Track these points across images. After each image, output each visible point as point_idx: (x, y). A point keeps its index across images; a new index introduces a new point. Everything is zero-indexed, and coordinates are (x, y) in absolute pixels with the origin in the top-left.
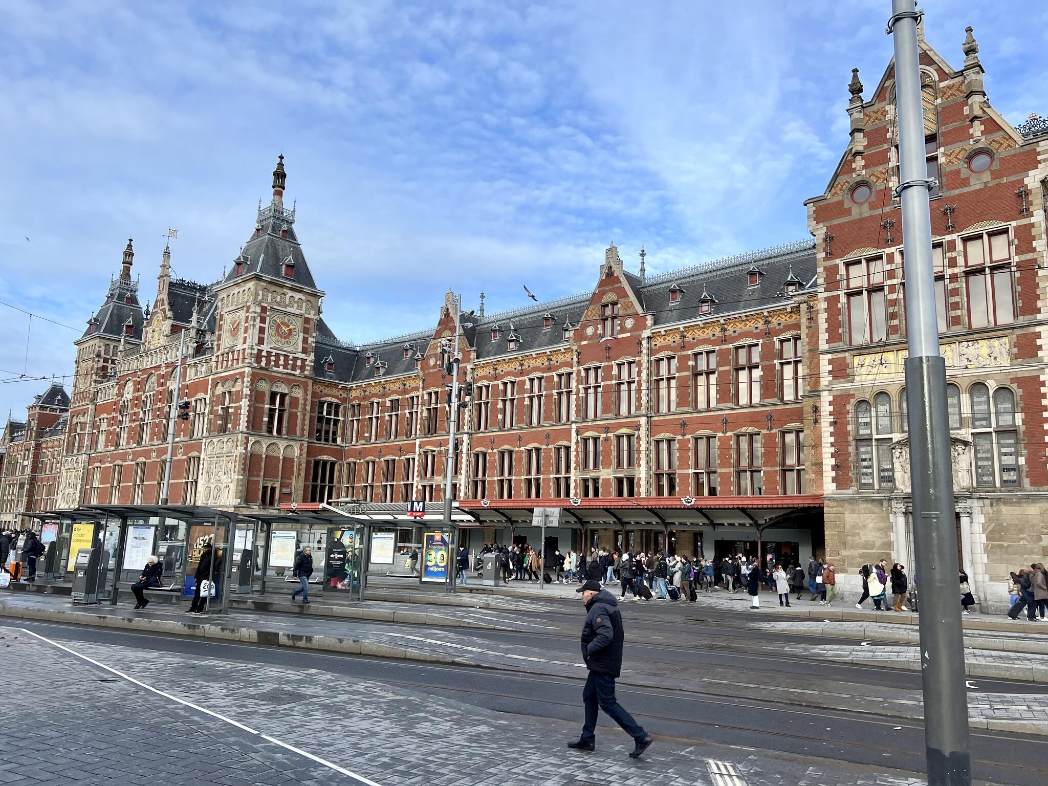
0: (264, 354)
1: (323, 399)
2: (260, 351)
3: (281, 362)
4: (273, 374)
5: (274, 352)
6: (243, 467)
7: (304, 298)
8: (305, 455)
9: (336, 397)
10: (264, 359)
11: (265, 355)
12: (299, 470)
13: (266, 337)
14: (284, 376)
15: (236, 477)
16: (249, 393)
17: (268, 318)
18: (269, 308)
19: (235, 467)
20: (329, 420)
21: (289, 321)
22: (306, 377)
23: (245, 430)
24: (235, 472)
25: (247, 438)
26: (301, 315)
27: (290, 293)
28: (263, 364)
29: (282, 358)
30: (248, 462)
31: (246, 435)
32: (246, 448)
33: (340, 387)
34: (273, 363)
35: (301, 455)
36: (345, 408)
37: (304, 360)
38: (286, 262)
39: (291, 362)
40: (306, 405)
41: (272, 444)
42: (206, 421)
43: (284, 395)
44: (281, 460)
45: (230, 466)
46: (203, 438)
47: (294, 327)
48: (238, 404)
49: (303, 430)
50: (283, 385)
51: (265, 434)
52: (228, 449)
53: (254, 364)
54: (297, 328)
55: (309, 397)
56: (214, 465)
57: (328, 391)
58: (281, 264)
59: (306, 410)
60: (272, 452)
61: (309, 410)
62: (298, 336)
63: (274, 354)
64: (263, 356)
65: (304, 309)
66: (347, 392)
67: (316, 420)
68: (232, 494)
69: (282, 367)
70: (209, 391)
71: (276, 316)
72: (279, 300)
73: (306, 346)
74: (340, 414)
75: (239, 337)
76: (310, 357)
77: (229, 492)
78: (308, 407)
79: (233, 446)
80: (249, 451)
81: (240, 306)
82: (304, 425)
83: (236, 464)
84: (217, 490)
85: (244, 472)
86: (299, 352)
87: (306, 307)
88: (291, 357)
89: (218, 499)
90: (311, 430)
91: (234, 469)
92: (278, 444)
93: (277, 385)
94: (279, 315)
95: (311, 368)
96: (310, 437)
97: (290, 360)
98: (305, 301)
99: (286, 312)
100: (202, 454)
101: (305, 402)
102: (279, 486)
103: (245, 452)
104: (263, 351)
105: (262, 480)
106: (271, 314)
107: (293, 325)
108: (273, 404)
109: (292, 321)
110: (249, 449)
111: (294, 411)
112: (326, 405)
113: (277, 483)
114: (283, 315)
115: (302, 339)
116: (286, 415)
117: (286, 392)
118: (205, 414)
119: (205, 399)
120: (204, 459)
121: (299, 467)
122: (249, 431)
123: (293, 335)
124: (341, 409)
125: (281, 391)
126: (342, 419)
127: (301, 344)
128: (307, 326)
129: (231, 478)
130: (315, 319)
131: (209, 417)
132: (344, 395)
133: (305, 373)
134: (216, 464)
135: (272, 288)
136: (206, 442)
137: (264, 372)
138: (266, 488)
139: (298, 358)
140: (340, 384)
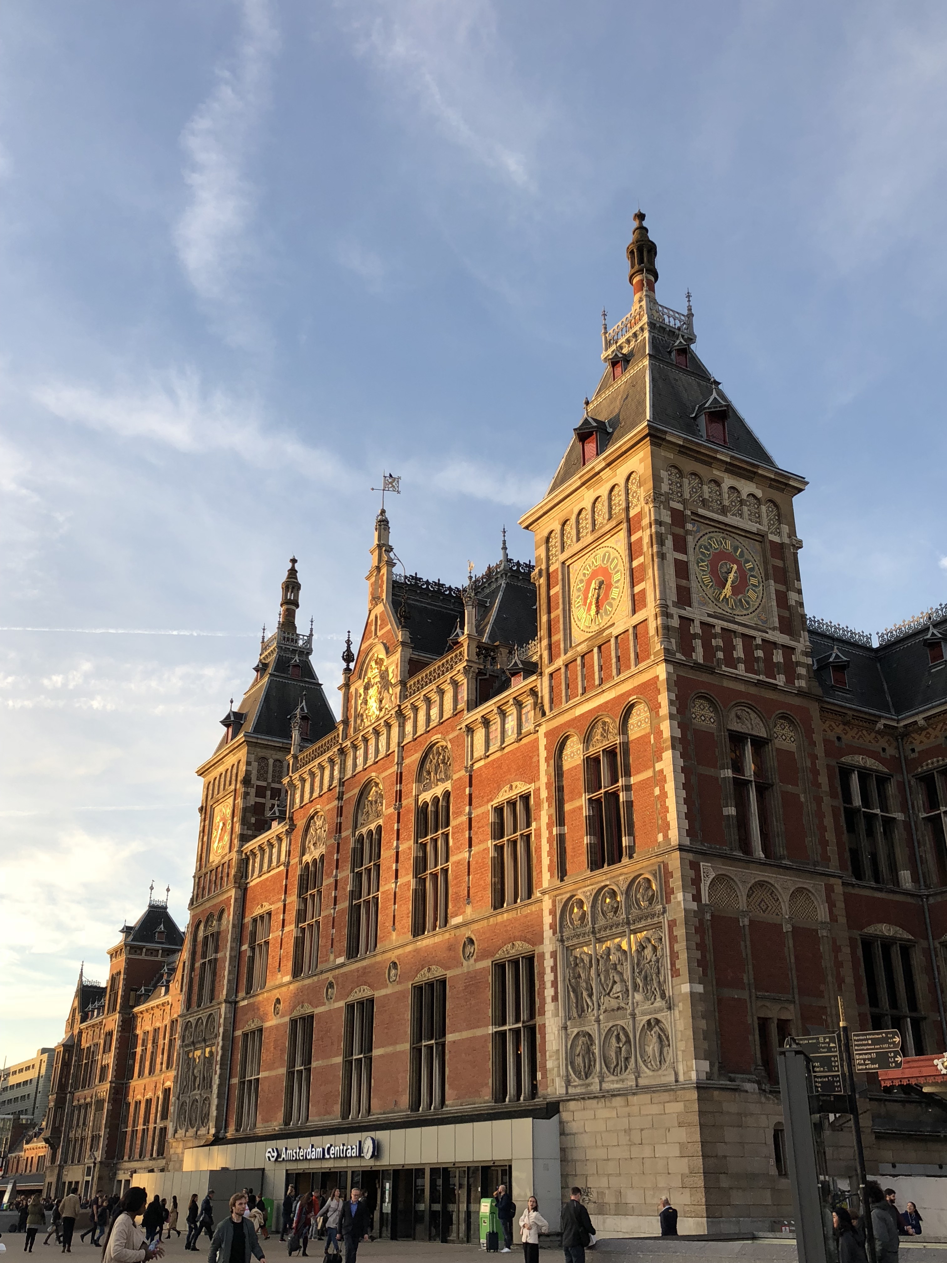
0: (696, 629)
1: (848, 759)
2: (686, 621)
3: (739, 653)
4: (726, 683)
5: (719, 624)
6: (698, 954)
7: (759, 494)
8: (842, 920)
9: (873, 755)
10: (698, 643)
11: (699, 631)
12: (839, 965)
13: (694, 585)
14: (753, 690)
15: (686, 988)
16: (678, 734)
17: (690, 539)
18: (688, 513)
19: (674, 956)
20: (871, 818)
21: (736, 549)
22: (801, 693)
23: (686, 841)
24: (676, 973)
25: (694, 866)
26: (760, 537)
27: (728, 481)
28: (699, 656)
29: (738, 643)
30: (709, 941)
31: (690, 856)
32: (697, 898)
33: (880, 726)
34: (720, 655)
35: (833, 918)
36: (901, 787)
37: (788, 650)
38: (707, 405)
39: (760, 653)
40: (816, 773)
41: (761, 884)
42: (545, 847)
43: (759, 744)
44: (790, 934)
45: (654, 959)
46: (544, 893)
47: (749, 565)
48: (649, 773)
49: (824, 843)
50: (753, 715)
51: (738, 854)
52: (635, 911)
53: (678, 655)
54: (756, 568)
55: (820, 750)
56: (591, 966)
57: (854, 737)
58: (693, 415)
59: (819, 786)
60: (764, 912)
61: (825, 787)
62: (761, 587)
63: (718, 630)
64: (695, 636)
65: (765, 521)
66: (897, 740)
67: (843, 819)
68: (681, 1046)
69: (742, 666)
70: (543, 766)
71: (706, 537)
72: (706, 496)
73: (786, 614)
74: (892, 802)
75: (615, 603)
76: (803, 643)
77: (663, 1040)
78: (823, 779)
79: (653, 895)
80: (706, 905)
81: (607, 528)
82: (823, 829)
83: (676, 947)
84: (614, 1040)
85: (705, 974)
86: (774, 629)
87: (767, 516)
88: (759, 641)
89: (626, 1068)
90: (839, 844)
91: (673, 964)
92: (772, 885)
93: (739, 713)
94: (712, 535)
95: (808, 671)
96: (842, 867)
97: (758, 647)
98: (763, 500)
99: (726, 525)
100: (547, 941)
101: (814, 764)
102: (799, 1016)
103: (696, 908)
104: (693, 620)
105: (754, 997)
106: (695, 529)
107: (747, 561)
108: (738, 767)
109: (742, 551)
110: (705, 899)
111: (790, 788)
112: (855, 777)
113: (791, 1007)
114: (722, 535)
115: (774, 596)
116: (775, 801)
117: (762, 733)
118: (538, 830)
119: (525, 798)
120: (554, 955)
121: (836, 957)
122: (698, 846)
123: (751, 586)
124: (892, 789)
125: (750, 732)
126: (899, 816)
127: (775, 608)
128: (779, 563)
129: (663, 996)
130: (794, 545)
131: (554, 833)
132: (891, 751)
133: (797, 685)
134: (598, 960)
135: (689, 465)
136: (554, 902)
137: (704, 678)
138: (764, 1023)
139: (775, 644)
140: (880, 717)
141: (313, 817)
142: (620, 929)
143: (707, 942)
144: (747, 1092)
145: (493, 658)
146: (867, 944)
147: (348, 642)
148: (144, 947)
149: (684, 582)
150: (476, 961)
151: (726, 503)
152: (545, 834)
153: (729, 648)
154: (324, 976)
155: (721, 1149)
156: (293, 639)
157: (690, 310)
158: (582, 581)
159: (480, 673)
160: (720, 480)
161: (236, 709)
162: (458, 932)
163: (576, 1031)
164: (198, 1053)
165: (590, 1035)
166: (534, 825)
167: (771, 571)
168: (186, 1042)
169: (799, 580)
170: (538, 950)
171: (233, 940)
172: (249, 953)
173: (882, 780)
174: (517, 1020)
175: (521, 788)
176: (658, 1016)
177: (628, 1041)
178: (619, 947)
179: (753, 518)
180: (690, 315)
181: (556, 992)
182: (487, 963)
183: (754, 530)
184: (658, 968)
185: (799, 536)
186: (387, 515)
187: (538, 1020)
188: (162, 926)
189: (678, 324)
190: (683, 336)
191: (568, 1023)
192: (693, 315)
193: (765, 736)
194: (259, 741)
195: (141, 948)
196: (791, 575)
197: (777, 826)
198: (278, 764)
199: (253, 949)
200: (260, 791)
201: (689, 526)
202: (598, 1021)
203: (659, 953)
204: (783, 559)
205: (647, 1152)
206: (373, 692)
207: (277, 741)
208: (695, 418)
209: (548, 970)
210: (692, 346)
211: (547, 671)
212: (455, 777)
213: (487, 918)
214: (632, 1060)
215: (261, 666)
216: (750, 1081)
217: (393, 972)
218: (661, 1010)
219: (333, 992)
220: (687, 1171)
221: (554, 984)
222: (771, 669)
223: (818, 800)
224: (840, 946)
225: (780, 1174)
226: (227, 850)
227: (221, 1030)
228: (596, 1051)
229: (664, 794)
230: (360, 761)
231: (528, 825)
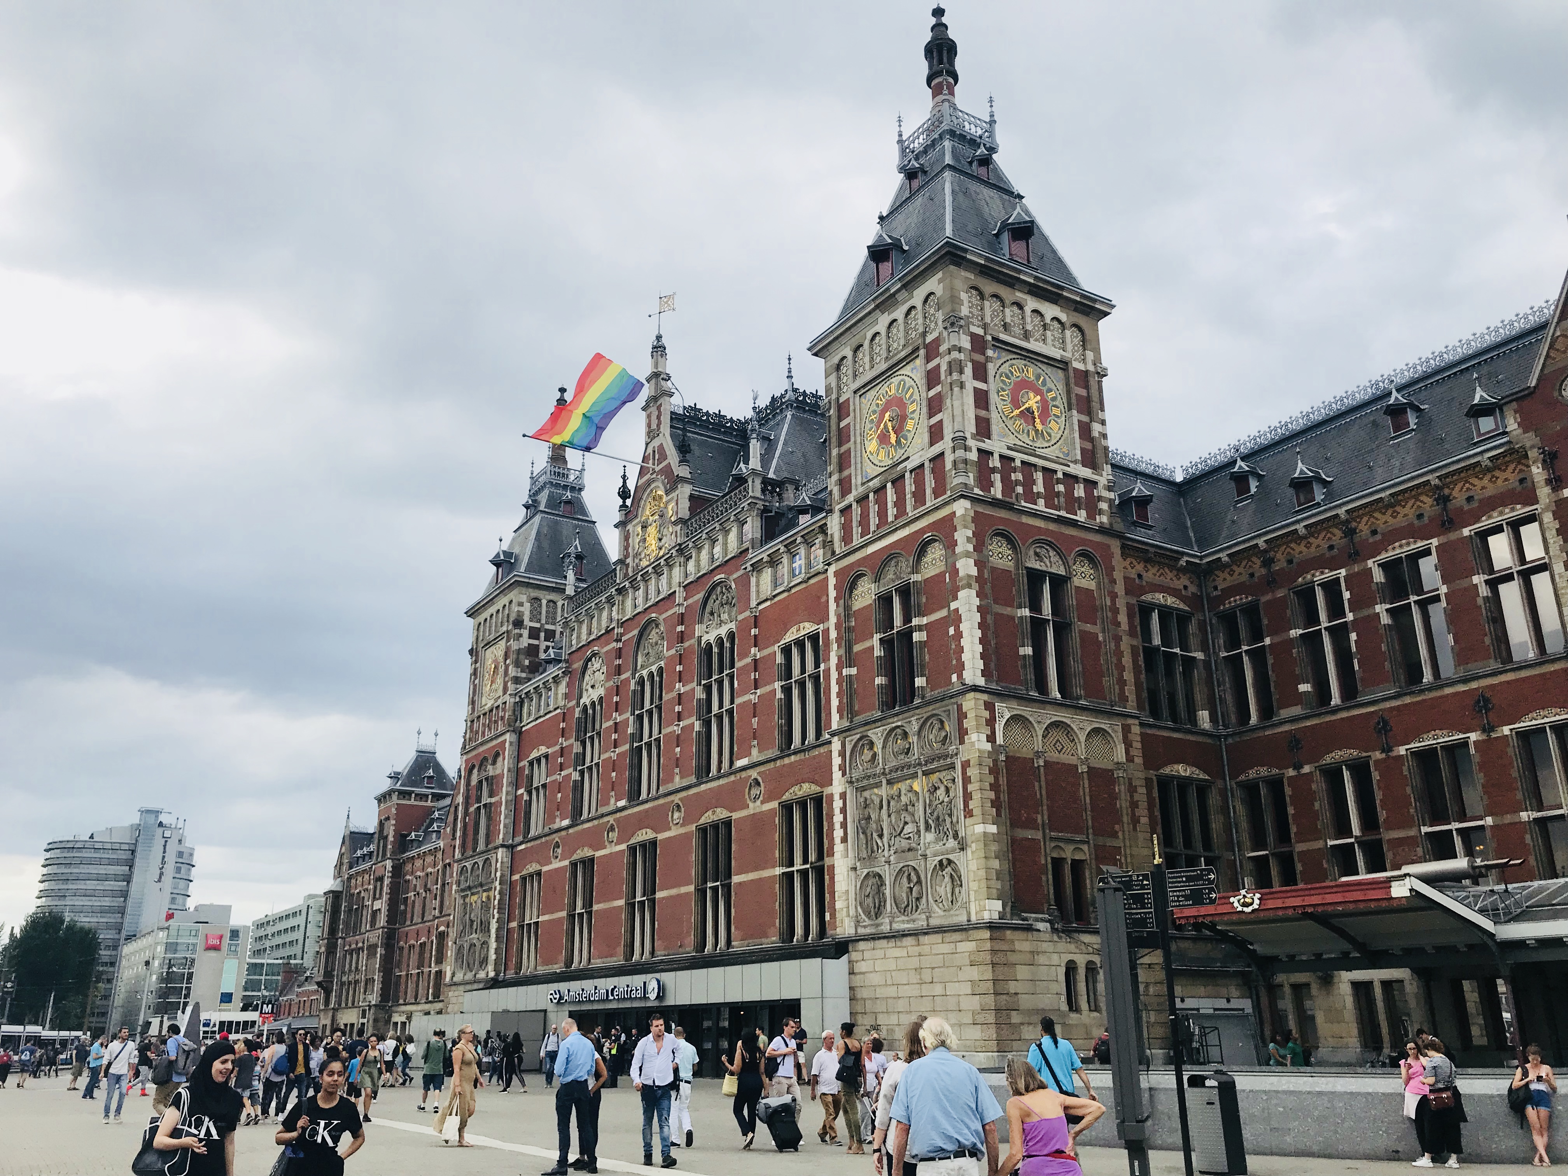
0: (995, 462)
1: (1148, 597)
2: (985, 454)
3: (1039, 487)
4: (1025, 519)
5: (1019, 457)
6: (992, 795)
7: (1063, 317)
8: (1139, 760)
9: (1174, 593)
10: (997, 478)
11: (998, 464)
12: (1134, 805)
13: (994, 416)
14: (1052, 526)
15: (979, 829)
16: (974, 572)
17: (990, 366)
18: (989, 338)
19: (967, 797)
20: (1170, 657)
21: (1038, 377)
22: (1102, 530)
23: (981, 682)
24: (969, 813)
25: (989, 707)
26: (1063, 365)
27: (1031, 303)
28: (997, 491)
29: (1039, 476)
30: (1003, 781)
31: (985, 697)
32: (991, 738)
33: (1183, 562)
34: (1020, 489)
35: (1130, 759)
36: (1202, 626)
37: (1091, 484)
38: (1010, 221)
39: (1061, 488)
40: (1115, 611)
41: (1056, 725)
42: (834, 689)
43: (1059, 583)
44: (1085, 775)
45: (946, 799)
46: (833, 735)
47: (1051, 395)
48: (943, 613)
49: (1122, 683)
50: (1052, 553)
51: (1034, 694)
52: (927, 751)
53: (977, 491)
54: (1059, 398)
55: (1120, 588)
56: (881, 807)
57: (1155, 575)
58: (995, 232)
59: (1118, 624)
60: (1059, 752)
61: (1125, 626)
62: (1063, 418)
63: (1018, 463)
64: (994, 470)
65: (1069, 347)
66: (1199, 579)
67: (1141, 658)
68: (974, 886)
69: (1041, 502)
70: (832, 606)
71: (1007, 364)
72: (1008, 320)
73: (1088, 446)
74: (1193, 641)
75: (910, 436)
76: (1105, 477)
77: (956, 880)
78: (1123, 618)
79: (946, 736)
80: (1000, 746)
81: (903, 354)
82: (1121, 668)
83: (970, 788)
84: (905, 880)
85: (998, 814)
86: (1075, 462)
87: (1072, 342)
88: (1060, 475)
89: (917, 907)
90: (1138, 684)
91: (966, 805)
92: (1069, 726)
93: (1038, 550)
94: (1013, 361)
95: (1110, 507)
96: (1140, 707)
97: (1058, 481)
98: (1068, 325)
99: (1028, 351)
100: (835, 782)
101: (1113, 602)
102: (1093, 856)
103: (990, 749)
104: (992, 454)
105: (1048, 838)
106: (996, 355)
107: (1050, 390)
108: (1035, 605)
109: (1044, 379)
110: (1000, 740)
111: (1088, 627)
112: (1155, 616)
113: (1085, 847)
114: (1023, 362)
115: (1076, 427)
116: (1075, 640)
117: (1062, 571)
118: (827, 671)
119: (814, 638)
120: (843, 796)
121: (1132, 797)
122: (994, 686)
123: (1053, 417)
124: (1193, 628)
125: (1050, 570)
126: (1200, 655)
127: (1077, 440)
128: (1083, 392)
129: (956, 836)
130: (1098, 373)
131: (844, 674)
132: (1193, 589)
133: (1098, 520)
134: (889, 803)
135: (990, 287)
136: (843, 745)
137: (1003, 514)
138: (1058, 863)
139: (1075, 479)
140: (1183, 554)
141: (590, 660)
142: (912, 771)
143: (1001, 782)
144: (1039, 931)
145: (779, 495)
146: (1164, 783)
147: (624, 477)
148: (413, 792)
149: (983, 413)
150: (762, 803)
151: (1029, 327)
152: (834, 675)
153: (1029, 483)
154: (605, 819)
155: (1013, 987)
156: (563, 474)
157: (992, 116)
158: (874, 412)
159: (766, 510)
160: (1023, 303)
161: (505, 547)
162: (744, 774)
163: (866, 871)
164: (475, 898)
165: (880, 876)
166: (822, 666)
167: (1074, 401)
168: (462, 887)
169: (1103, 410)
170: (827, 791)
171: (509, 784)
172: (526, 797)
173: (1183, 619)
174: (805, 861)
175: (808, 628)
176: (951, 857)
177: (919, 882)
178: (911, 790)
179: (1056, 343)
180: (992, 122)
181: (846, 833)
182: (774, 804)
183: (1058, 357)
184: (951, 809)
185: (1105, 364)
186: (665, 341)
187: (827, 861)
188: (431, 771)
189: (980, 132)
190: (984, 145)
191: (858, 864)
192: (995, 122)
193: (1064, 574)
194: (531, 581)
195: (409, 793)
196: (1095, 405)
197: (1075, 666)
198: (551, 604)
199: (530, 793)
200: (534, 633)
201: (990, 353)
202: (888, 862)
203: (952, 794)
204: (1087, 387)
205: (938, 989)
206: (652, 530)
207: (551, 580)
208: (997, 235)
209: (837, 811)
210: (994, 156)
211: (837, 508)
212: (740, 617)
213: (774, 760)
214: (924, 900)
215: (530, 502)
216: (1042, 920)
217: (676, 815)
218: (953, 851)
219: (613, 835)
220: (978, 1008)
221: (844, 825)
222: (1072, 503)
223: (1118, 639)
224: (1136, 786)
225: (1071, 1009)
226: (500, 692)
227: (498, 874)
228: (887, 892)
229: (959, 635)
230: (640, 600)
231: (817, 665)
